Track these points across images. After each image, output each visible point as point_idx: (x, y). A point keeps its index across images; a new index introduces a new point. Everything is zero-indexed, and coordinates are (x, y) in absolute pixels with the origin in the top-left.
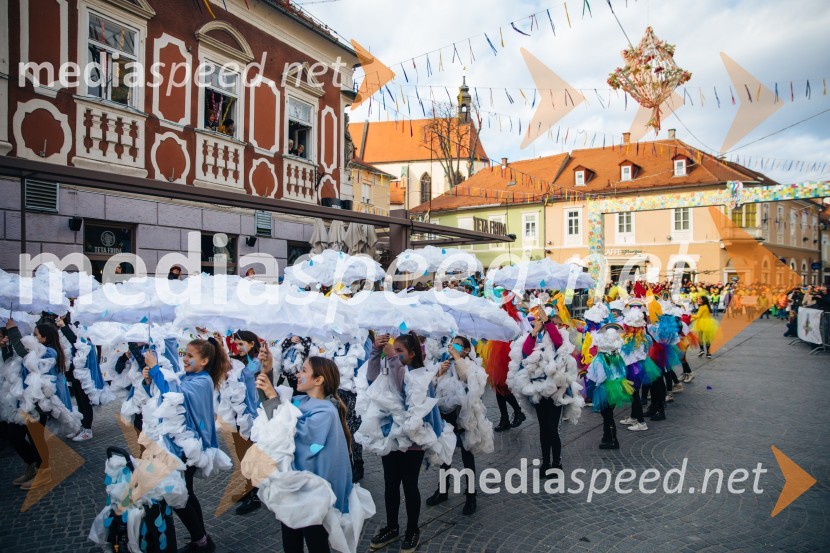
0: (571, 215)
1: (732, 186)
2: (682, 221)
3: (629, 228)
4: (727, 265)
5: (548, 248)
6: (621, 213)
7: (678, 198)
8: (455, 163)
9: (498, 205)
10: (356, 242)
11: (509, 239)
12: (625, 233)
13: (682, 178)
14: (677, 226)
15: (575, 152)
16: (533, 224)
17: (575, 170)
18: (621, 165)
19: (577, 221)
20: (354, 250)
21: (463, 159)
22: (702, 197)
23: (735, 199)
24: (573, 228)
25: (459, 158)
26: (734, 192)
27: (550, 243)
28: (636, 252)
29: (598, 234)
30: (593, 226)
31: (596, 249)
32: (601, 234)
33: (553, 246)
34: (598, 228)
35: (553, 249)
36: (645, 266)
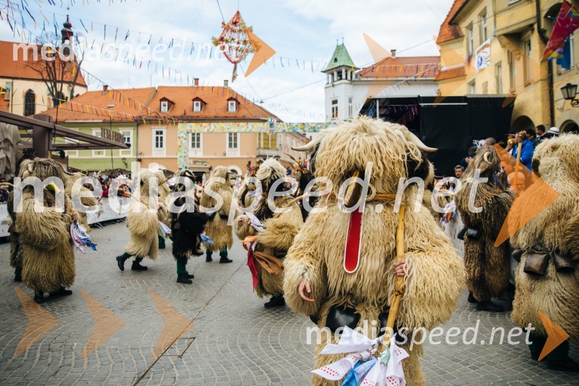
0: (157, 133)
1: (270, 120)
2: (233, 142)
3: (198, 146)
5: (139, 157)
6: (193, 134)
7: (238, 125)
8: (59, 85)
9: (101, 121)
11: (126, 146)
12: (196, 149)
13: (233, 113)
14: (230, 145)
15: (160, 87)
16: (128, 138)
17: (161, 100)
18: (194, 100)
19: (161, 138)
21: (67, 82)
22: (253, 126)
23: (272, 129)
24: (159, 143)
25: (62, 82)
26: (272, 125)
27: (141, 154)
28: (203, 162)
29: (184, 147)
30: (181, 141)
31: (183, 158)
32: (187, 147)
33: (144, 155)
34: (185, 143)
35: (144, 158)
36: (209, 173)
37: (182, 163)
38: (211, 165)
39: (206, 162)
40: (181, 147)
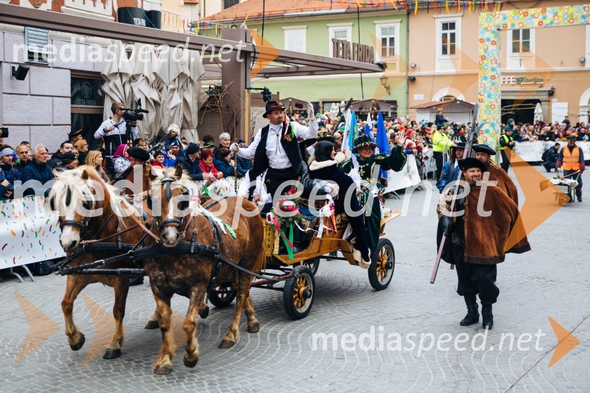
0: (445, 26)
3: (527, 48)
5: (412, 74)
10: (174, 75)
11: (377, 68)
12: (521, 54)
16: (392, 40)
19: (453, 35)
20: (171, 87)
24: (448, 46)
27: (414, 68)
28: (536, 81)
29: (492, 58)
30: (486, 47)
31: (489, 80)
32: (497, 58)
33: (420, 71)
34: (492, 51)
35: (419, 76)
36: (549, 101)
37: (488, 90)
38: (552, 85)
39: (542, 80)
40: (485, 59)
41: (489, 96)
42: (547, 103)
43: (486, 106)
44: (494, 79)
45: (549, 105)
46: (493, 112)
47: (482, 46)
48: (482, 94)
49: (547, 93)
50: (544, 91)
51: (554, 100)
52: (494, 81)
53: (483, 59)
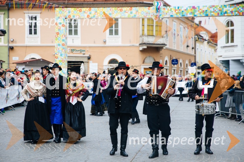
0: (31, 18)
2: (114, 29)
3: (76, 33)
4: (144, 62)
5: (11, 45)
12: (73, 36)
14: (111, 32)
19: (35, 24)
24: (33, 30)
27: (13, 41)
28: (81, 51)
29: (63, 34)
30: (59, 28)
31: (61, 46)
32: (65, 34)
33: (16, 43)
34: (63, 30)
35: (16, 46)
36: (88, 62)
37: (61, 51)
38: (89, 54)
39: (84, 51)
40: (59, 34)
41: (61, 55)
42: (87, 63)
43: (60, 61)
44: (64, 45)
45: (88, 64)
46: (63, 64)
47: (57, 27)
48: (57, 54)
49: (87, 58)
50: (86, 57)
51: (90, 61)
52: (64, 47)
53: (57, 34)
